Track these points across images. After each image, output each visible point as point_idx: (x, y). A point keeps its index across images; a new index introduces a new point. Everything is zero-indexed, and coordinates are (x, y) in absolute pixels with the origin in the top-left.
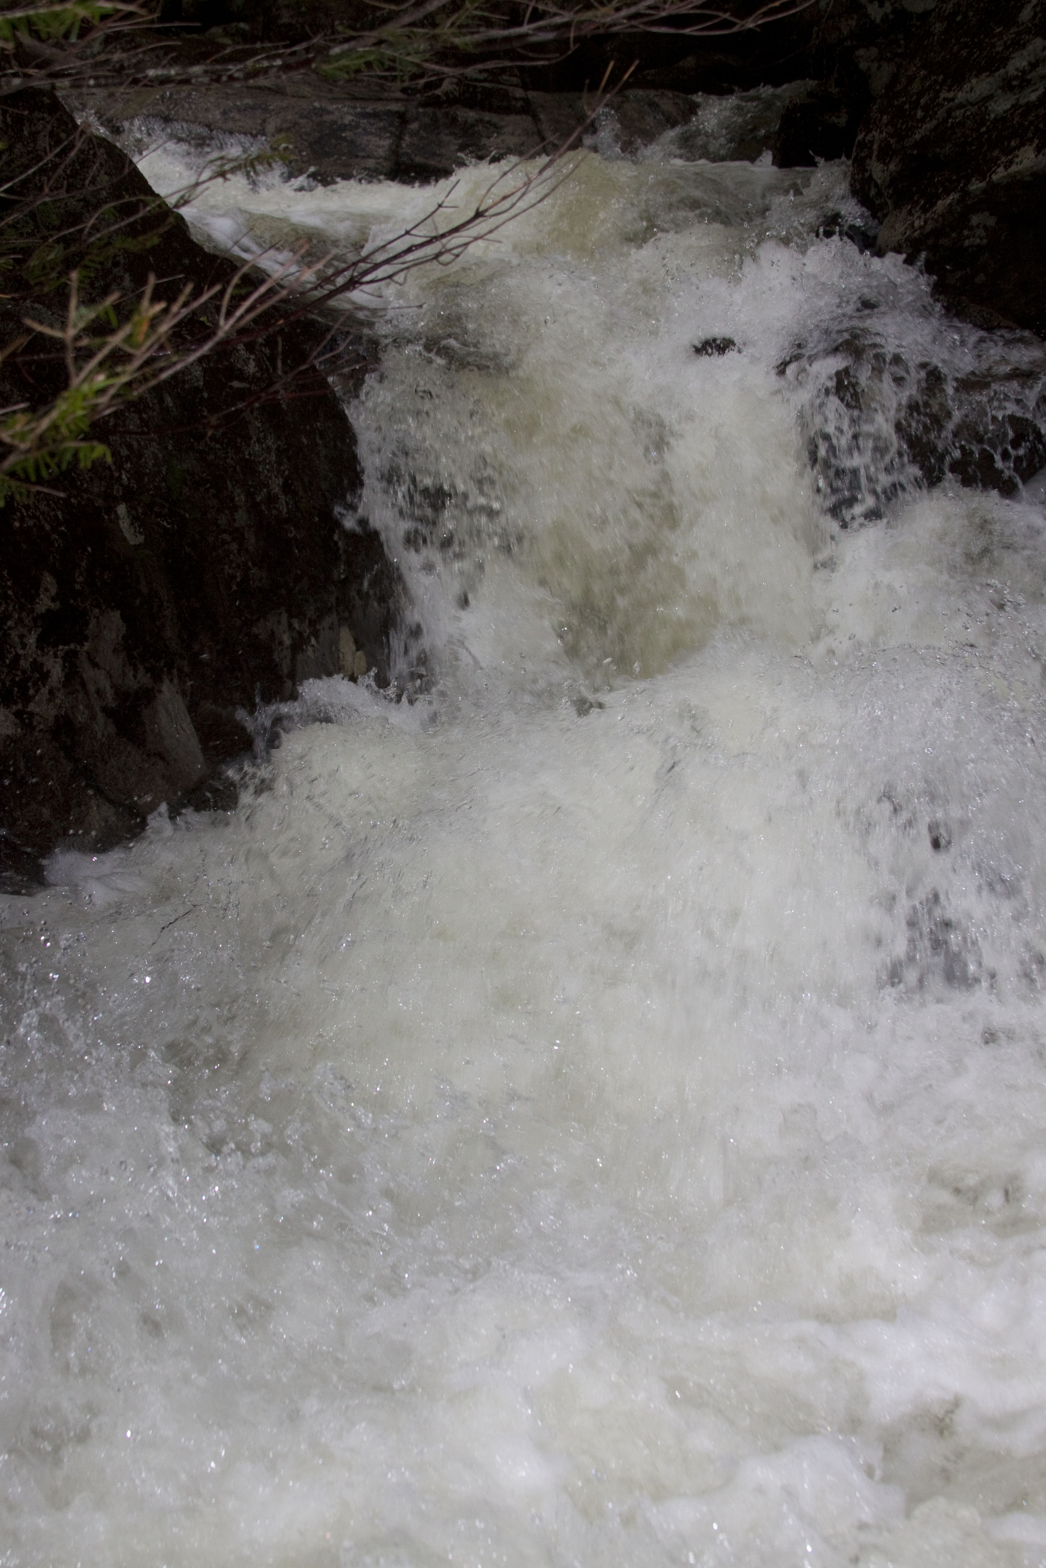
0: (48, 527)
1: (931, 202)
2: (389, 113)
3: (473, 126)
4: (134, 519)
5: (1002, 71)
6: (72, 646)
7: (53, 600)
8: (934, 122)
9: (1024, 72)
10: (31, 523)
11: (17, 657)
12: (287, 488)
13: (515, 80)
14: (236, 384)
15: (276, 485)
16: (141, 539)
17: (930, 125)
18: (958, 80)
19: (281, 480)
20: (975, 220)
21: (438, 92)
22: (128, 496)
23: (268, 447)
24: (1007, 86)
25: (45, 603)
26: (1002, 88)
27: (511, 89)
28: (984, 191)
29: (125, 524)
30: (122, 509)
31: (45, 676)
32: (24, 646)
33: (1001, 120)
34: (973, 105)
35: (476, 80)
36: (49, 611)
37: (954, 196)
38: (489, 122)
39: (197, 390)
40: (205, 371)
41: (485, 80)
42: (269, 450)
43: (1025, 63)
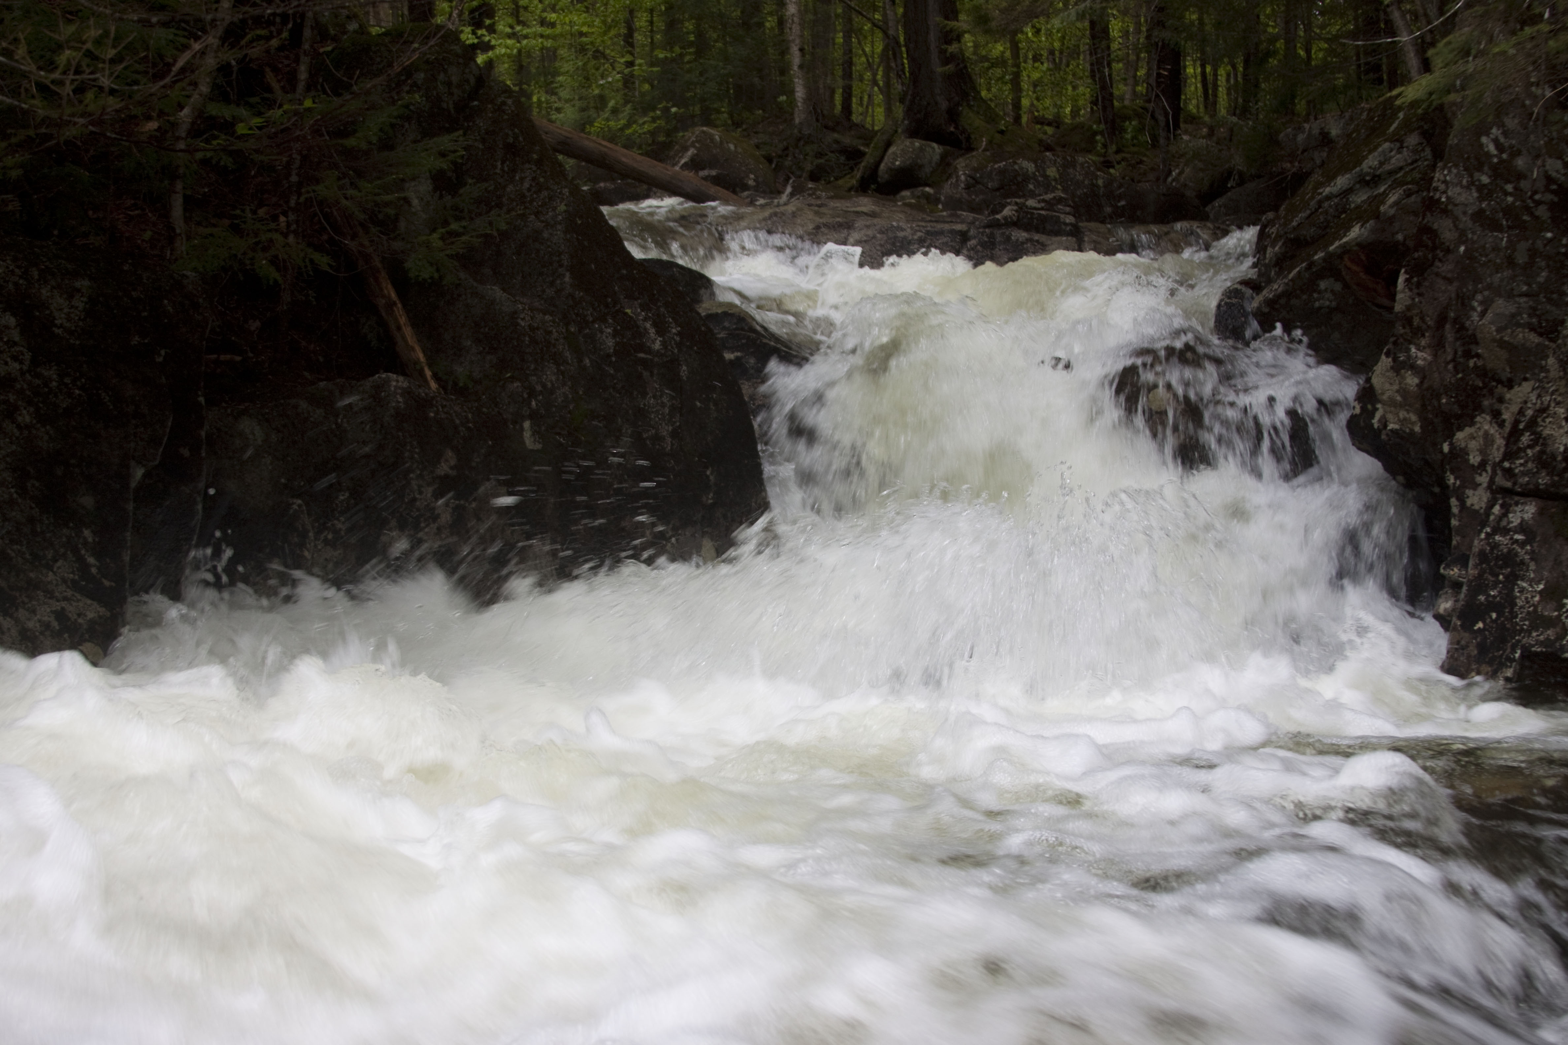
0: (458, 422)
1: (1291, 271)
2: (952, 232)
3: (1023, 243)
4: (534, 433)
5: (1358, 169)
6: (462, 502)
7: (451, 468)
8: (1308, 212)
9: (1375, 169)
10: (443, 416)
11: (414, 500)
12: (674, 434)
13: (1068, 209)
14: (642, 355)
15: (665, 430)
16: (539, 446)
17: (1305, 215)
18: (1331, 178)
19: (670, 428)
20: (1323, 285)
21: (998, 216)
22: (534, 416)
23: (662, 403)
24: (1363, 181)
25: (444, 469)
26: (1359, 182)
27: (1062, 216)
29: (527, 435)
30: (527, 424)
31: (435, 518)
32: (421, 493)
34: (1337, 197)
35: (1035, 209)
36: (447, 476)
37: (1304, 265)
38: (1037, 241)
39: (609, 356)
40: (617, 344)
41: (1042, 209)
42: (663, 405)
43: (1376, 163)
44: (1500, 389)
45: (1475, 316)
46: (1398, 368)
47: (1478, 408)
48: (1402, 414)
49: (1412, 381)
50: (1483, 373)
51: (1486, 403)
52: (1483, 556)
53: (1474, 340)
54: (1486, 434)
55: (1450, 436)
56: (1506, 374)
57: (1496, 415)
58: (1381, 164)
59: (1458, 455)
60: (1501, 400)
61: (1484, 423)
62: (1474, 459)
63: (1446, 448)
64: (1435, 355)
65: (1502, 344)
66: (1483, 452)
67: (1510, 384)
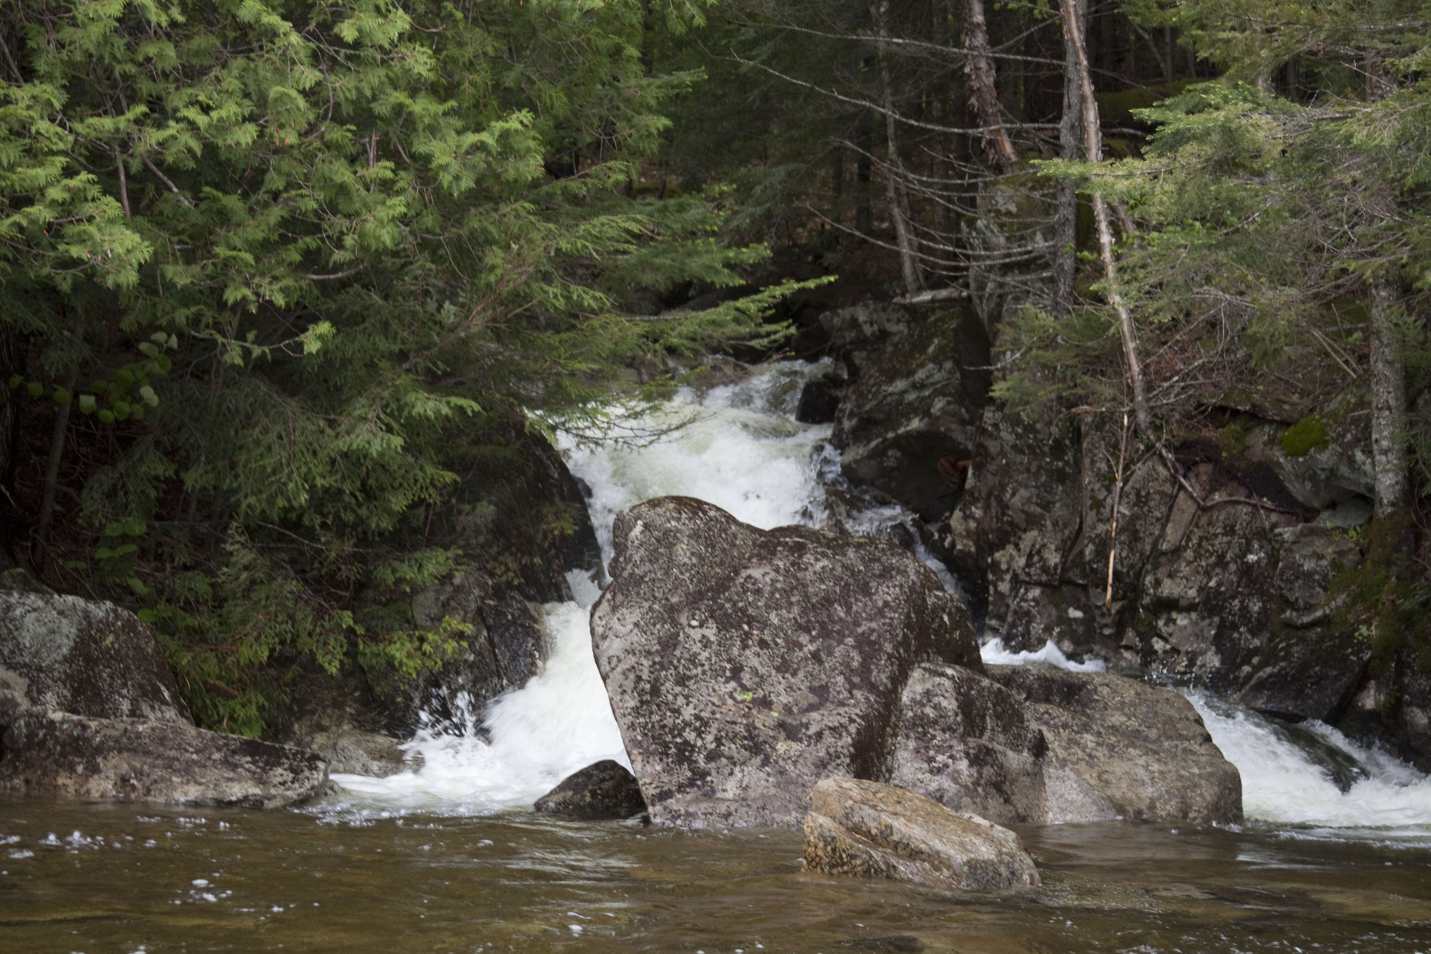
1: (869, 442)
5: (913, 378)
8: (876, 401)
9: (923, 380)
17: (874, 403)
18: (891, 380)
20: (890, 453)
24: (914, 386)
26: (912, 387)
28: (894, 439)
33: (910, 404)
34: (896, 394)
37: (880, 440)
43: (923, 376)
44: (1020, 533)
45: (1008, 496)
46: (966, 517)
47: (1009, 542)
48: (965, 541)
49: (973, 525)
50: (1011, 524)
51: (1012, 539)
52: (1015, 612)
53: (1007, 507)
54: (1011, 555)
55: (992, 554)
56: (1023, 525)
57: (1017, 546)
58: (927, 377)
59: (995, 566)
60: (1020, 538)
61: (1010, 549)
62: (1004, 567)
63: (989, 560)
64: (985, 513)
65: (1023, 511)
66: (1009, 563)
67: (1025, 531)
